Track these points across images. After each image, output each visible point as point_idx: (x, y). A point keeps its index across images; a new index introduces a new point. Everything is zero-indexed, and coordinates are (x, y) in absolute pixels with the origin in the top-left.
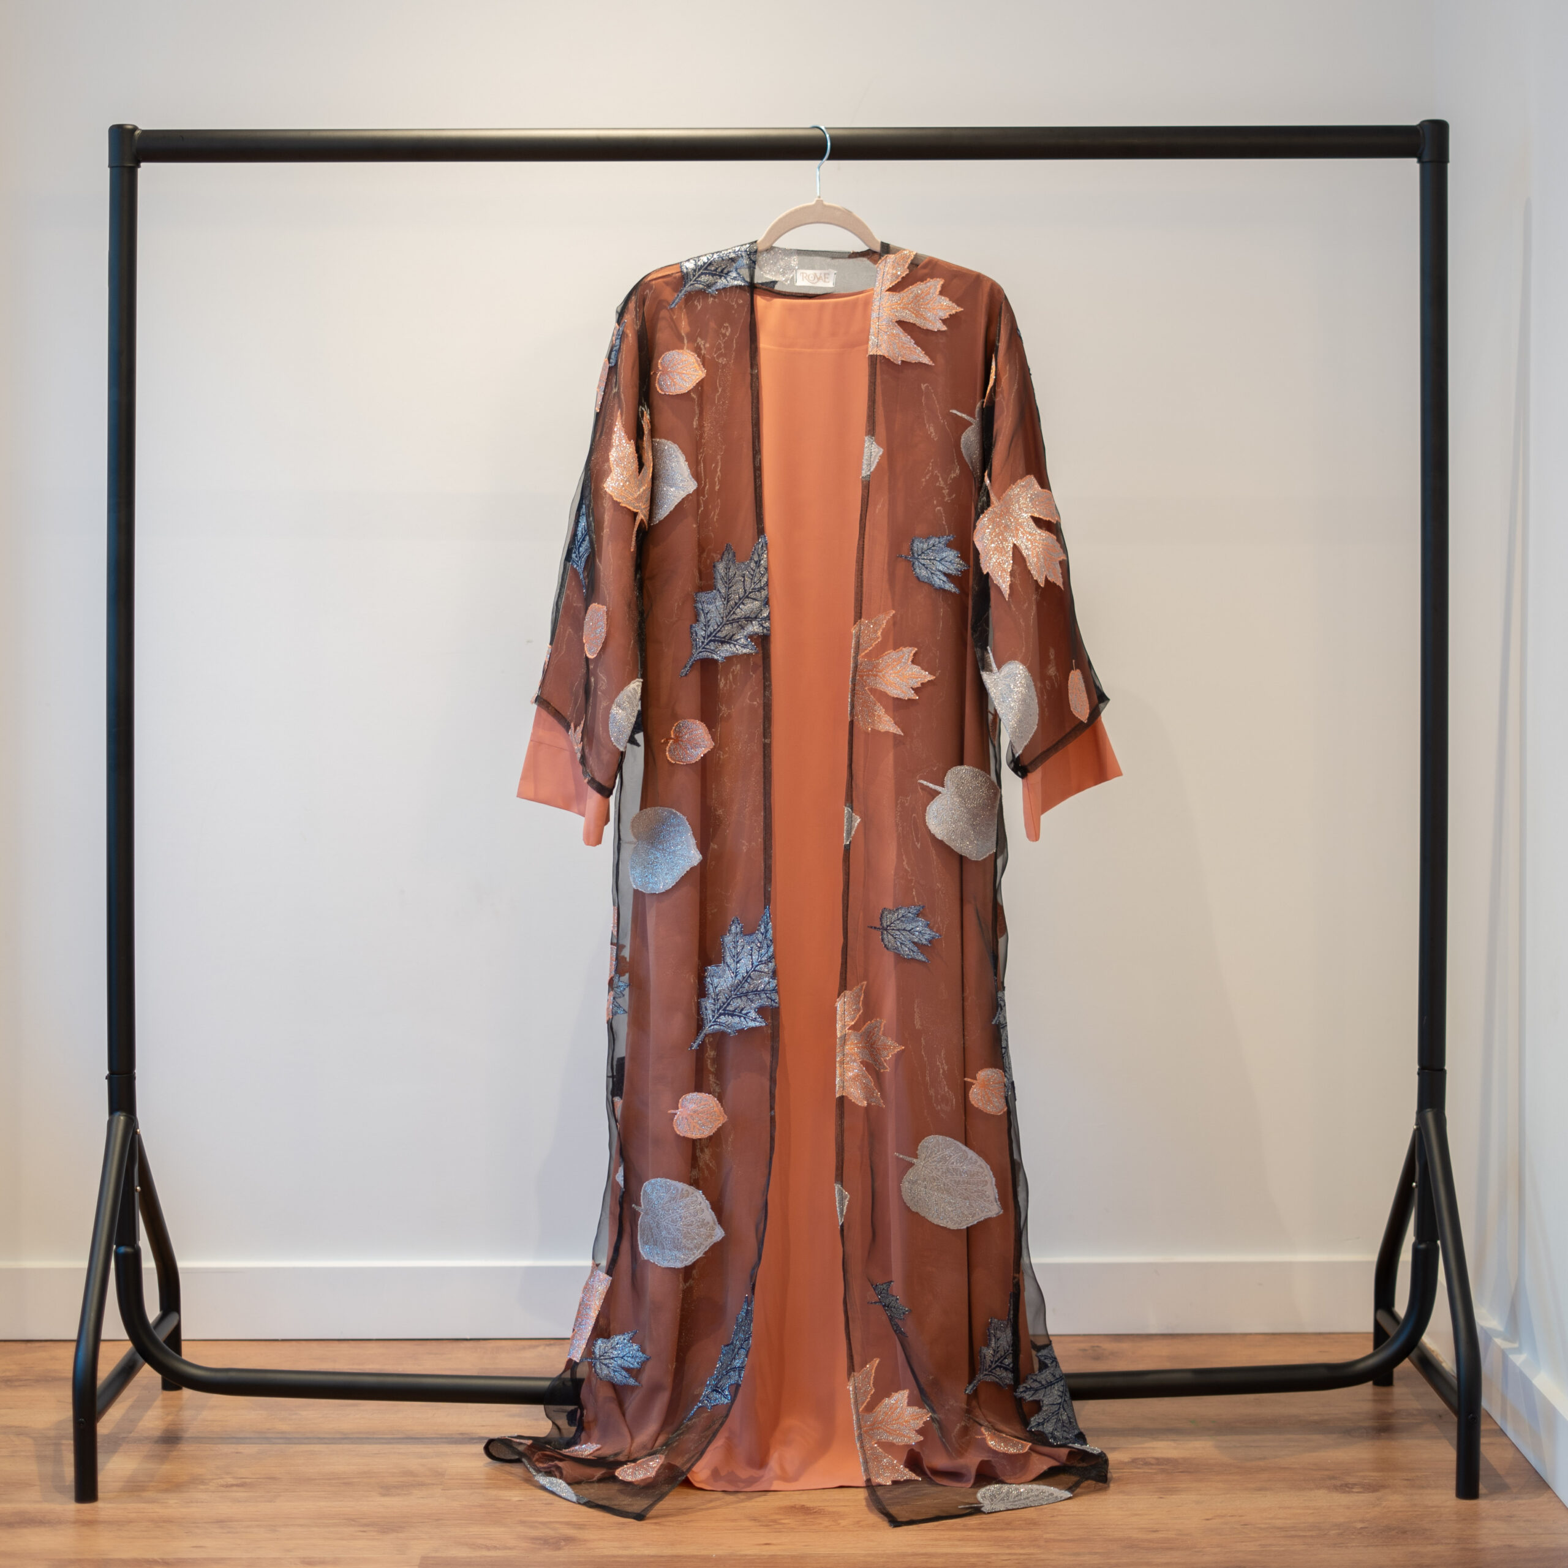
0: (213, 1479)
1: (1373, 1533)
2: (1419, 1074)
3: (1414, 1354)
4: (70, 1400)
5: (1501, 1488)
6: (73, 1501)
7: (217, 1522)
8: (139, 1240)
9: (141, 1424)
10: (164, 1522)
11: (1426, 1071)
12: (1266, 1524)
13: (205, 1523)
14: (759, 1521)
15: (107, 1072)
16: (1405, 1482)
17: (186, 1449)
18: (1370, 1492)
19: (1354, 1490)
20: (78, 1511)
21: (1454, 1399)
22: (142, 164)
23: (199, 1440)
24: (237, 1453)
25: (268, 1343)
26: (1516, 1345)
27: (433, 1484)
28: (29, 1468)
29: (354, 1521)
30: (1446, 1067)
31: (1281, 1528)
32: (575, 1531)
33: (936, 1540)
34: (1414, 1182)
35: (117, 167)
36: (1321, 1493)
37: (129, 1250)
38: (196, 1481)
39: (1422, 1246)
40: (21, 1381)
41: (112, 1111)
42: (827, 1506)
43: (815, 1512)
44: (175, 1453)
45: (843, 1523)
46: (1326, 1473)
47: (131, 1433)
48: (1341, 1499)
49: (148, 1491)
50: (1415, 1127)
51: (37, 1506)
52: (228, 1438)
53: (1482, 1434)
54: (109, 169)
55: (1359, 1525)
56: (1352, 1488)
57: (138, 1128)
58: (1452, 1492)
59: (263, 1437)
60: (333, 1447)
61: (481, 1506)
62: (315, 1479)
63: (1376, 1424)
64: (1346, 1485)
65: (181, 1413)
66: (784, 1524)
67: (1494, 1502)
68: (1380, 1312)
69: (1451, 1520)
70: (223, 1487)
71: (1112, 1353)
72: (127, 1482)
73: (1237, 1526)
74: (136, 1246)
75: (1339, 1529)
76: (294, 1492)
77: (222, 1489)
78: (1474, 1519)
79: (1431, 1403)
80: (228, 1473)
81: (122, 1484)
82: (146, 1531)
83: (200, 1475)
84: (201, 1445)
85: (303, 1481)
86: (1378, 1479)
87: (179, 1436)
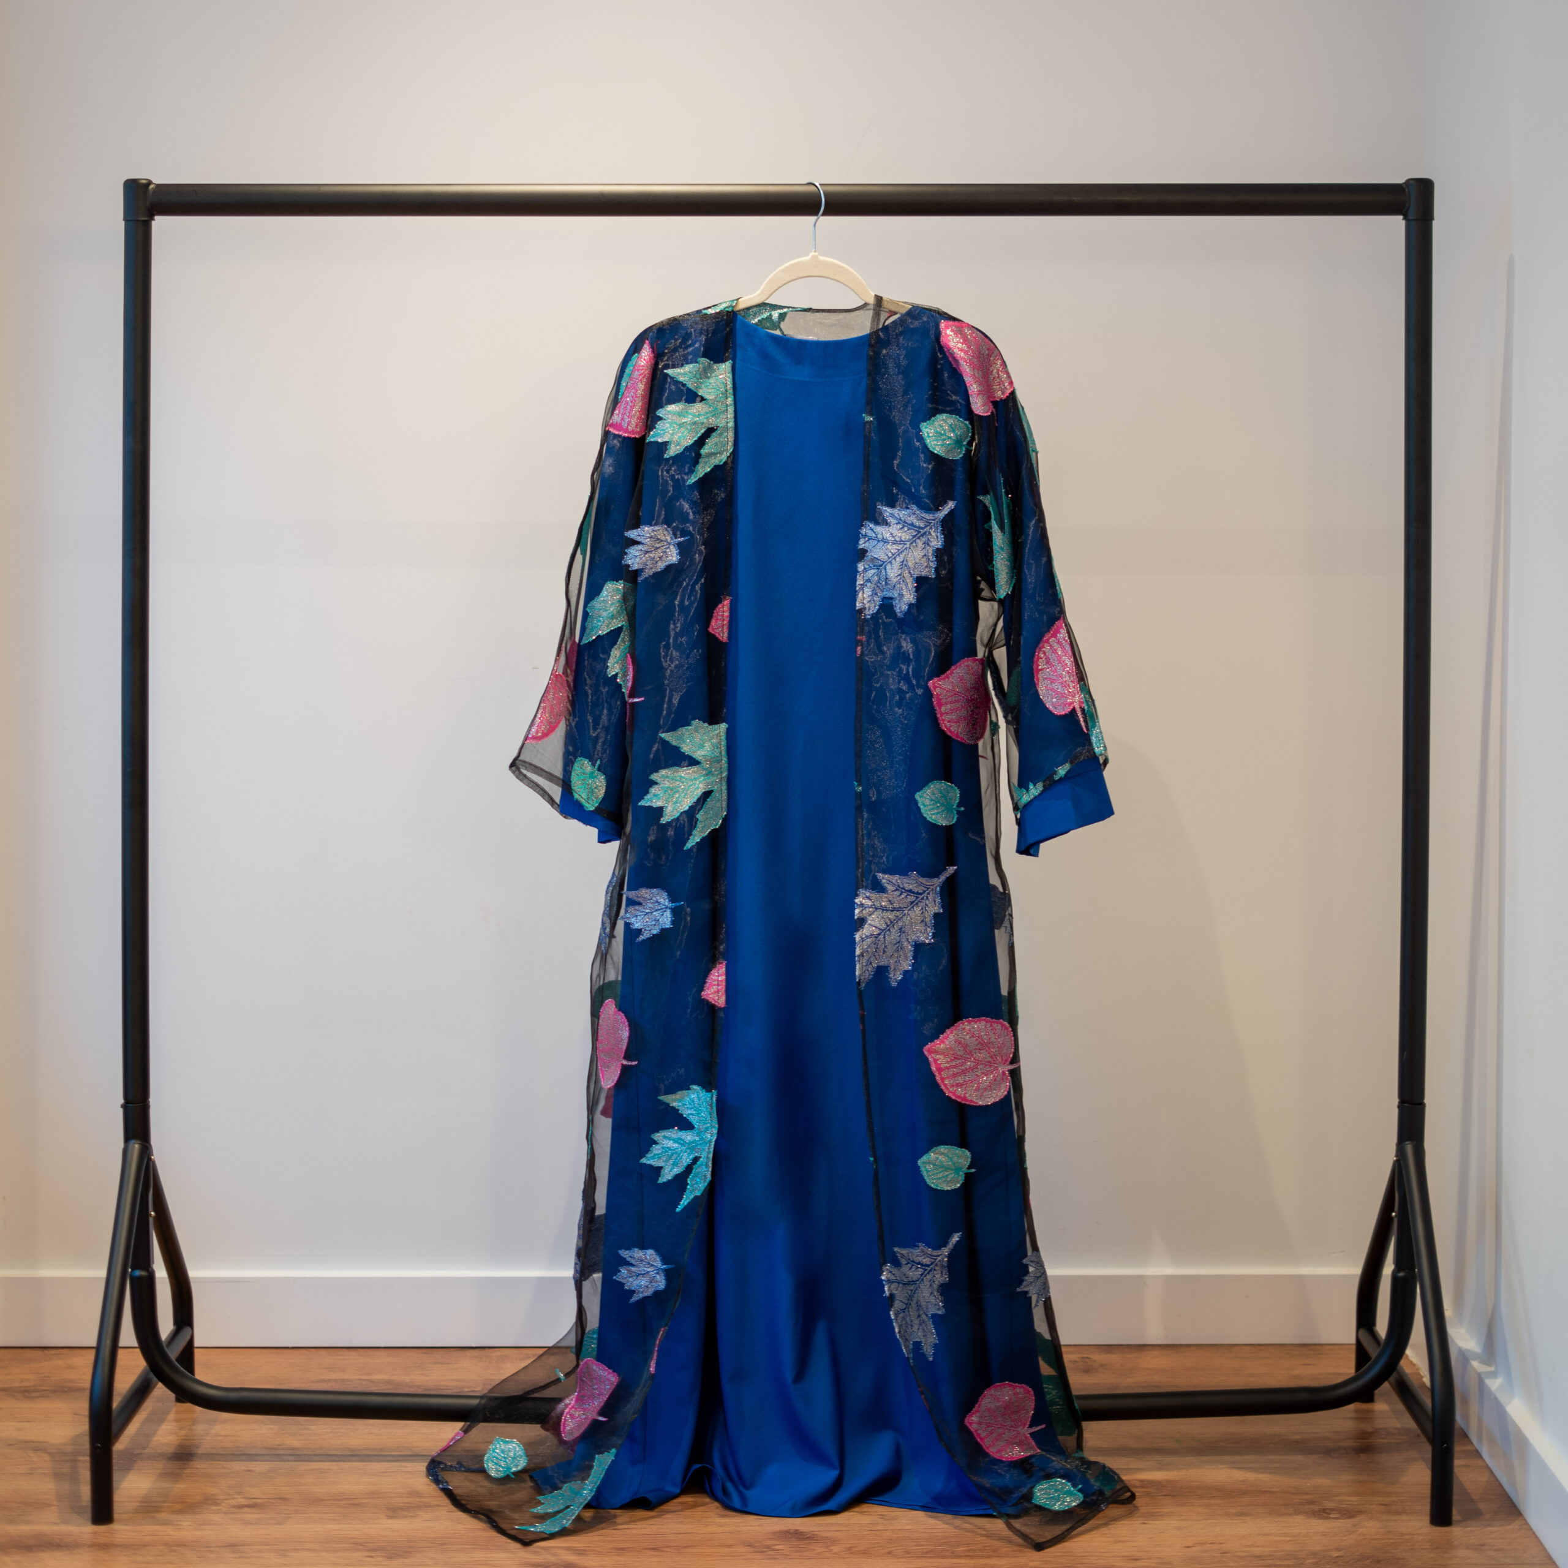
0: (225, 1499)
1: (1347, 1562)
2: (1399, 1107)
3: (1392, 1378)
4: (87, 1413)
5: (1473, 1515)
6: (89, 1522)
7: (230, 1546)
8: (153, 1263)
9: (155, 1439)
10: (178, 1545)
11: (1406, 1105)
12: (1246, 1552)
13: (218, 1547)
14: (754, 1547)
15: (122, 1101)
16: (1382, 1507)
17: (199, 1467)
18: (1346, 1518)
19: (1331, 1516)
20: (95, 1533)
21: (1429, 1426)
22: (156, 218)
23: (212, 1456)
24: (249, 1471)
25: (279, 1351)
26: (1492, 1369)
27: (439, 1506)
28: (46, 1487)
29: (362, 1546)
30: (1426, 1101)
31: (1260, 1557)
32: (575, 1558)
34: (1393, 1211)
35: (132, 220)
36: (1299, 1518)
37: (144, 1273)
38: (209, 1501)
39: (1401, 1274)
40: (39, 1391)
41: (128, 1138)
42: (820, 1531)
43: (808, 1538)
44: (188, 1471)
45: (835, 1549)
46: (1306, 1497)
47: (145, 1448)
48: (1318, 1525)
49: (163, 1512)
50: (1395, 1159)
51: (55, 1528)
53: (1456, 1455)
54: (124, 222)
55: (1335, 1554)
56: (1330, 1514)
57: (153, 1155)
58: (1426, 1519)
59: (275, 1454)
60: (342, 1464)
62: (325, 1500)
63: (1358, 1444)
64: (1324, 1510)
65: (194, 1427)
66: (778, 1550)
67: (1466, 1529)
68: (1361, 1331)
69: (1424, 1549)
70: (234, 1507)
71: (1102, 1366)
72: (142, 1502)
73: (1216, 1555)
74: (150, 1269)
75: (1315, 1558)
76: (305, 1513)
77: (234, 1510)
78: (1448, 1546)
79: (1410, 1423)
80: (240, 1493)
81: (138, 1504)
82: (161, 1556)
83: (213, 1495)
84: (214, 1462)
85: (312, 1501)
86: (1355, 1503)
87: (192, 1452)
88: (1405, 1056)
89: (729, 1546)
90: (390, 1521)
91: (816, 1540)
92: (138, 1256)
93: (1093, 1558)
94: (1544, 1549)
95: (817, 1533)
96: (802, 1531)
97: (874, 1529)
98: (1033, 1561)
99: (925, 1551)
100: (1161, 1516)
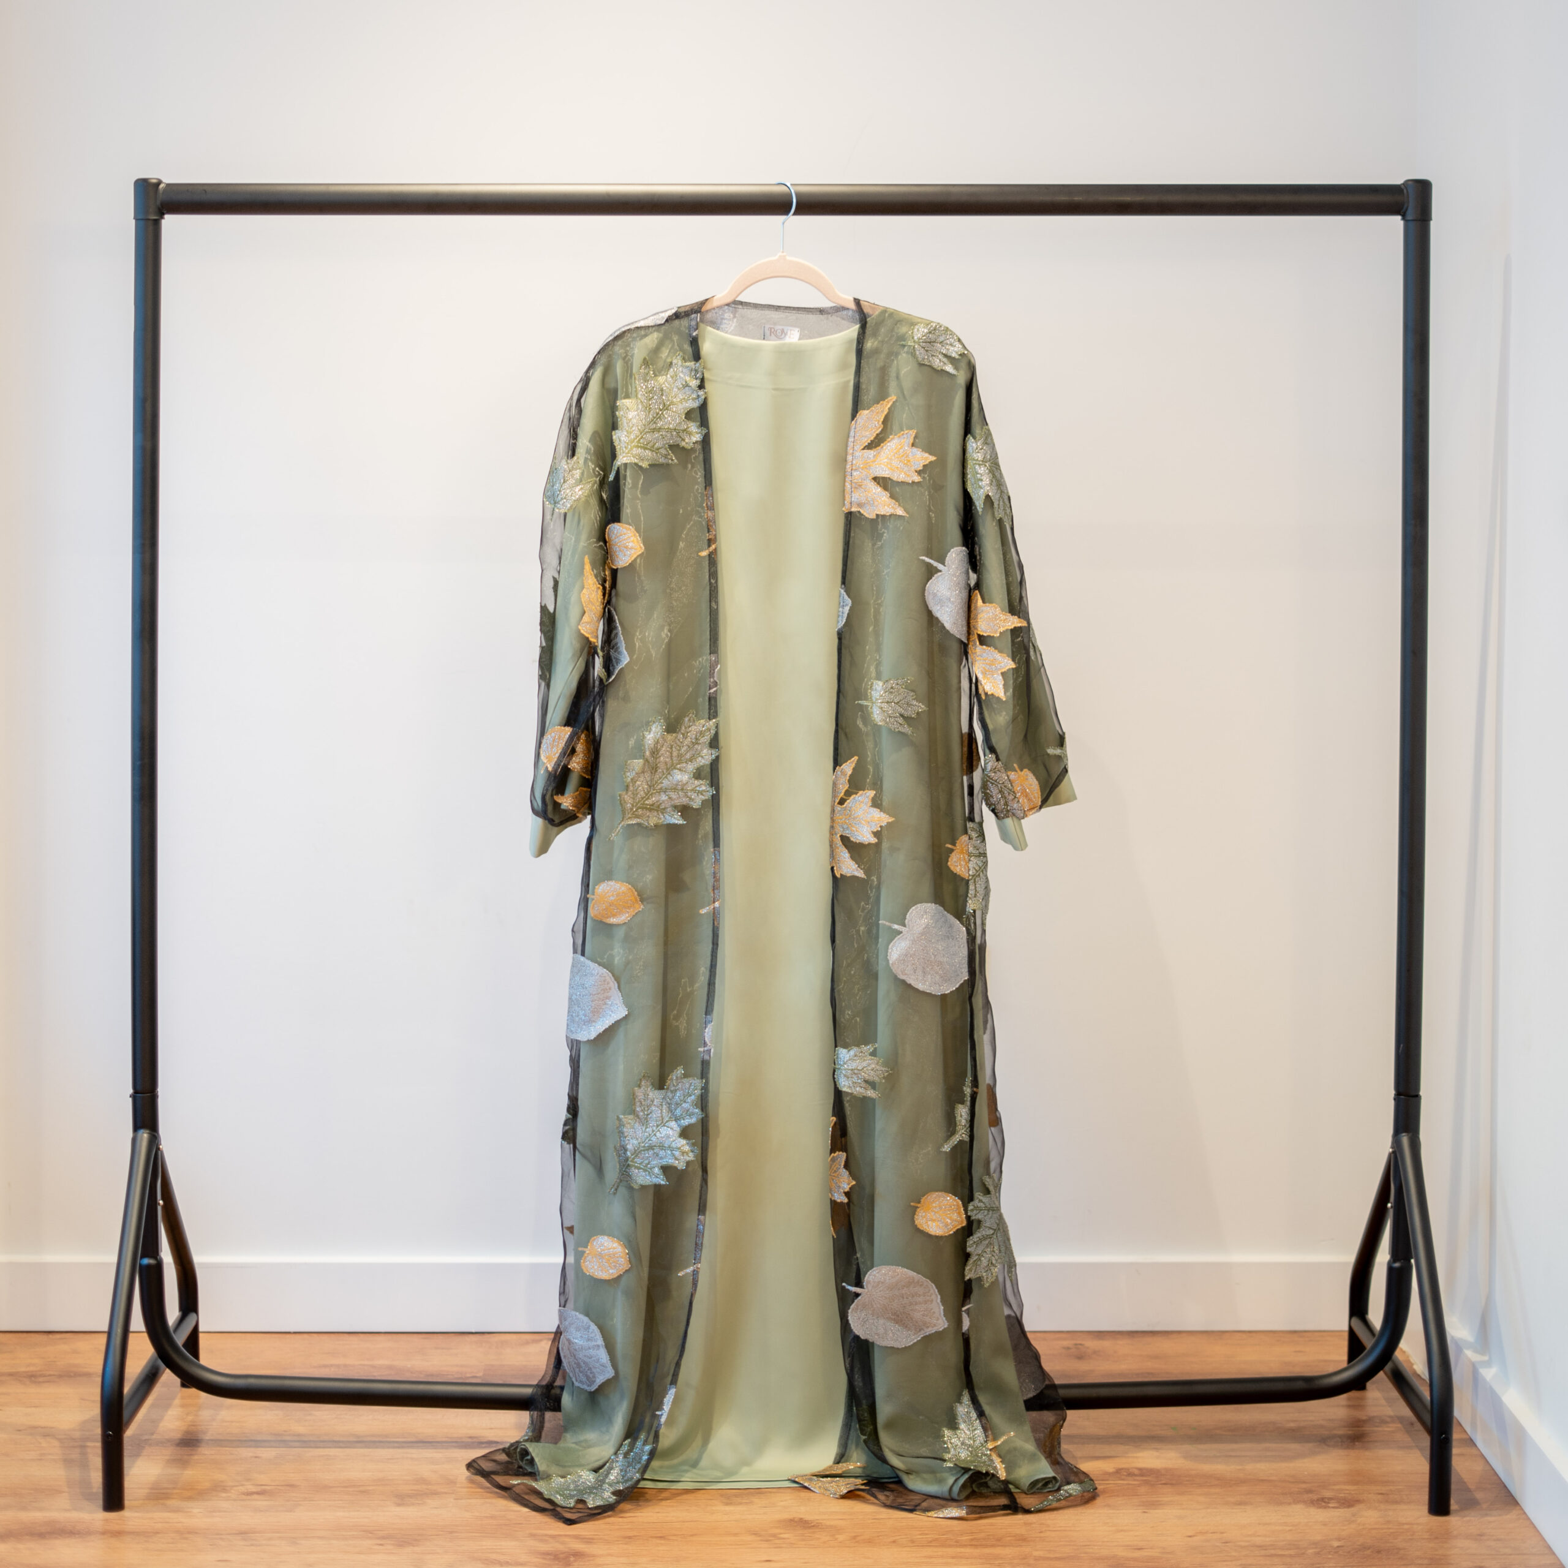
0: (234, 1486)
1: (1349, 1552)
2: (1395, 1099)
3: (1388, 1367)
4: (98, 1398)
5: (1471, 1504)
6: (101, 1509)
7: (241, 1533)
8: (161, 1251)
9: (161, 1425)
10: (189, 1533)
11: (1402, 1097)
12: (1246, 1541)
13: (229, 1534)
14: (760, 1536)
15: (131, 1091)
16: (1380, 1496)
17: (206, 1453)
18: (1345, 1507)
19: (1330, 1505)
20: (106, 1520)
21: (1427, 1418)
22: (166, 216)
23: (219, 1442)
24: (256, 1457)
26: (1486, 1358)
27: (446, 1493)
28: (55, 1473)
29: (372, 1533)
30: (1421, 1093)
31: (1260, 1546)
32: (583, 1546)
33: (931, 1557)
34: (1389, 1202)
35: (142, 219)
36: (1299, 1507)
37: (152, 1261)
38: (218, 1488)
39: (1397, 1265)
40: (45, 1376)
41: (136, 1128)
42: (824, 1520)
43: (813, 1526)
44: (196, 1457)
45: (841, 1538)
46: (1304, 1486)
47: (152, 1434)
48: (1318, 1515)
49: (173, 1498)
50: (1391, 1150)
51: (68, 1515)
52: (245, 1441)
53: (1454, 1443)
54: (134, 221)
55: (1336, 1544)
56: (1329, 1503)
57: (161, 1145)
58: (1425, 1508)
59: (280, 1440)
60: (348, 1451)
61: (492, 1517)
62: (332, 1487)
63: (1350, 1432)
64: (1322, 1499)
65: (200, 1413)
66: (784, 1539)
67: (1465, 1519)
68: (1354, 1319)
69: (1424, 1539)
70: (244, 1494)
71: (1095, 1352)
72: (151, 1489)
73: (1218, 1544)
74: (158, 1257)
75: (1316, 1548)
76: (313, 1501)
77: (244, 1497)
78: (1445, 1536)
79: (1406, 1411)
80: (248, 1480)
81: (147, 1491)
82: (172, 1543)
83: (222, 1482)
84: (221, 1448)
85: (321, 1488)
86: (1353, 1492)
87: (199, 1438)
88: (1401, 1049)
89: (736, 1535)
90: (398, 1509)
91: (821, 1528)
92: (148, 1245)
93: (1096, 1547)
94: (1544, 1540)
95: (821, 1521)
96: (807, 1519)
97: (877, 1517)
98: (1037, 1550)
99: (930, 1540)
100: (1161, 1504)
